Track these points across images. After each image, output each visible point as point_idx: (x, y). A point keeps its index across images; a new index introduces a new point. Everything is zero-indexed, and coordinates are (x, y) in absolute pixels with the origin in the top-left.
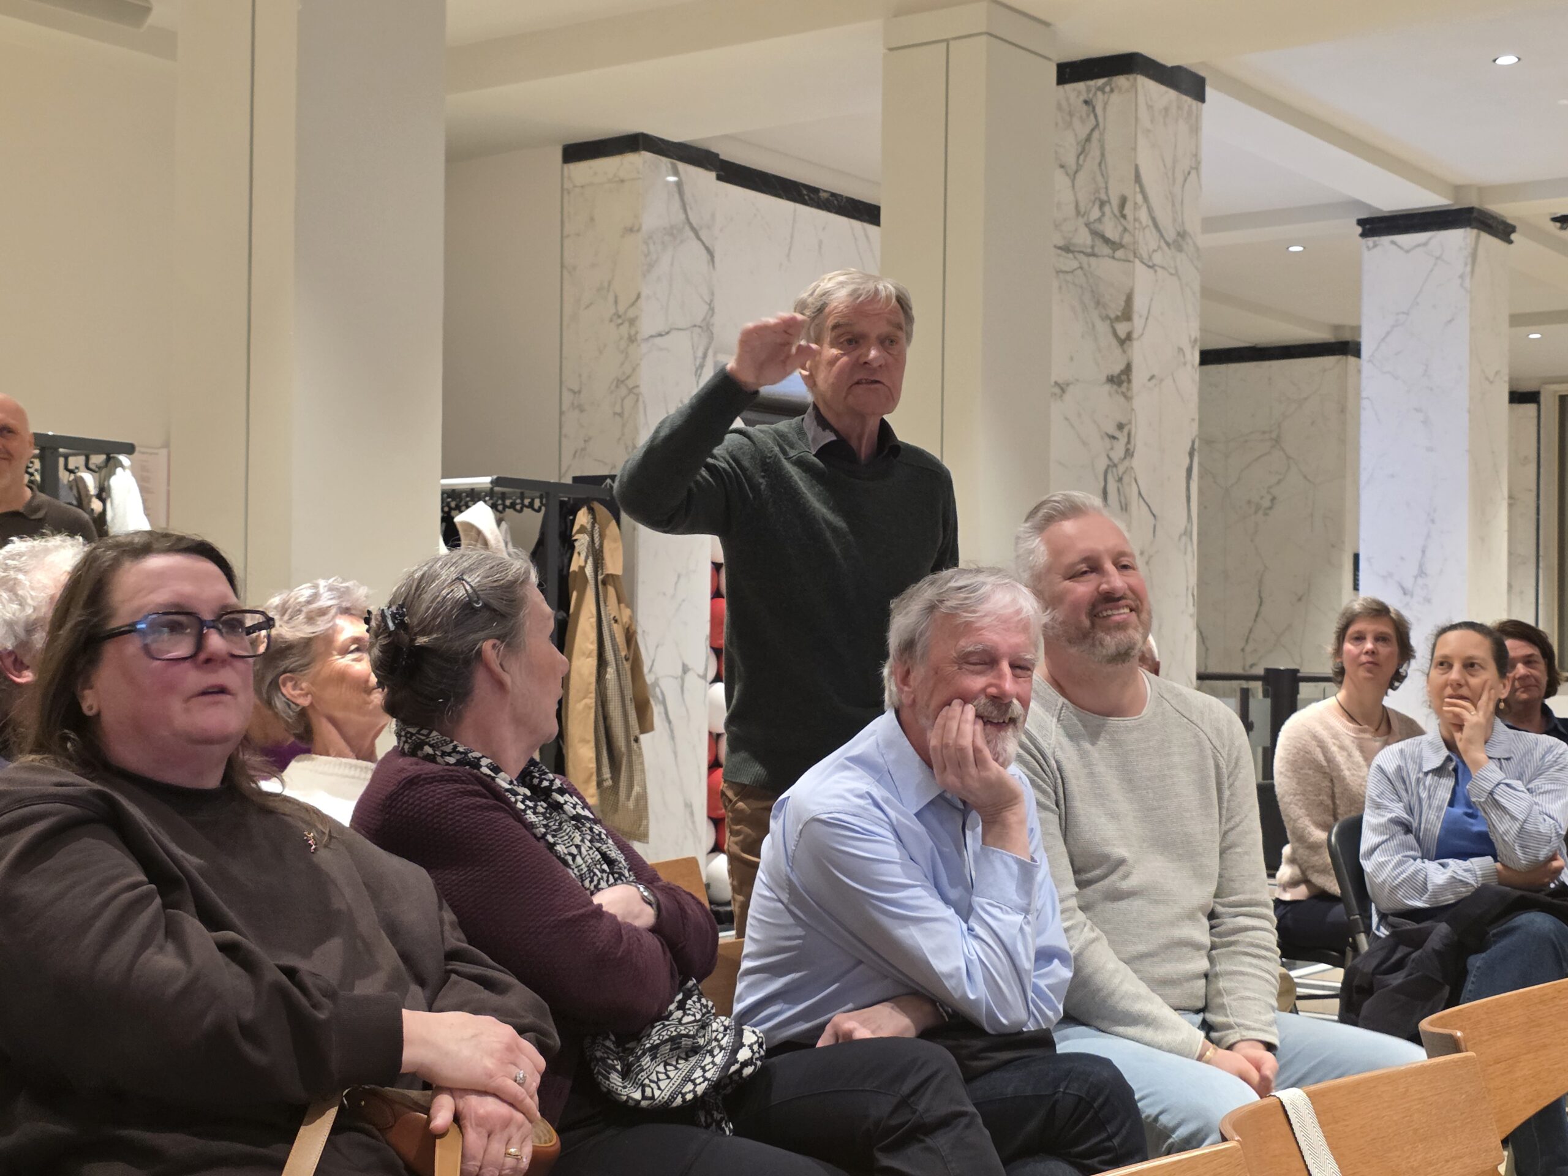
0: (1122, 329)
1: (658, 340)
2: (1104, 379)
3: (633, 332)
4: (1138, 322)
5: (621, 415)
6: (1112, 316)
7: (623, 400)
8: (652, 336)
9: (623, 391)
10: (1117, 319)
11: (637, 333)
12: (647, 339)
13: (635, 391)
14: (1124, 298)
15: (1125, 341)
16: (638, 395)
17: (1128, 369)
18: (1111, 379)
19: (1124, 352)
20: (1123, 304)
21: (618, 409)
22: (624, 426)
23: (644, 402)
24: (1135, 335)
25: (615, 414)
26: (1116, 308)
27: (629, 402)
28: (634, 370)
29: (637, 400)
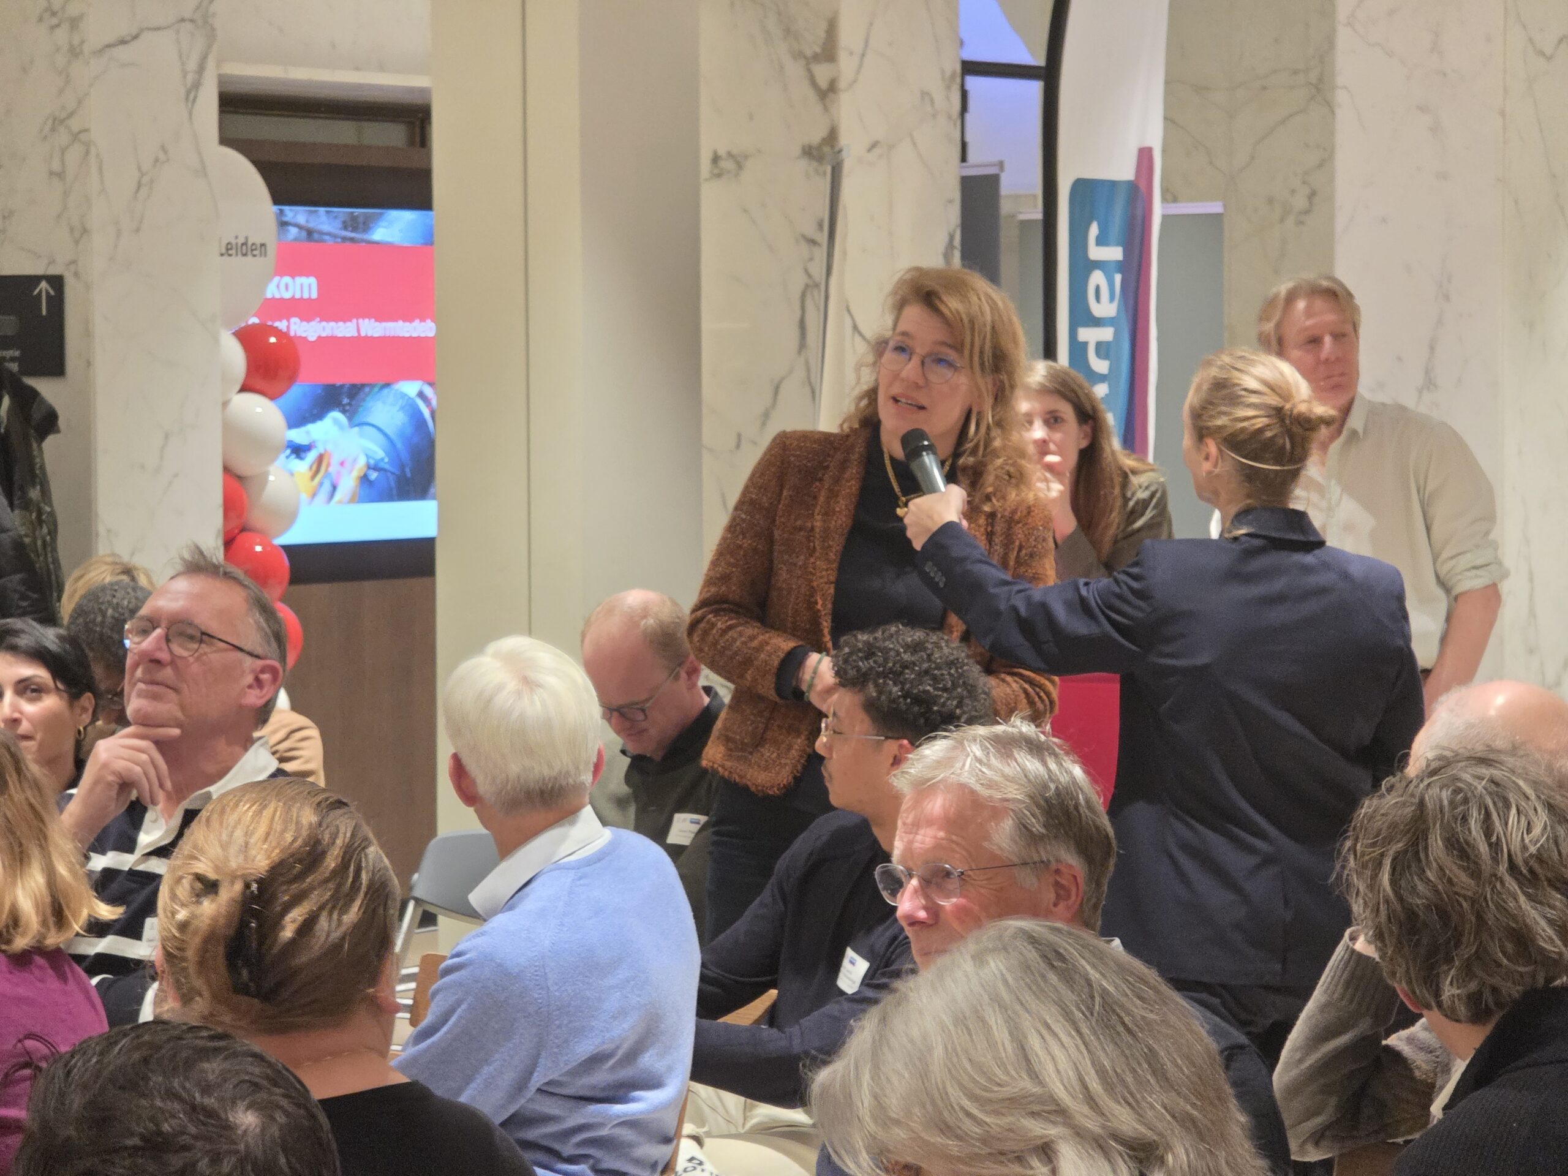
0: (823, 74)
1: (121, 52)
2: (797, 151)
3: (76, 41)
4: (846, 65)
5: (60, 175)
6: (809, 53)
7: (63, 151)
8: (108, 46)
9: (63, 137)
10: (816, 58)
11: (83, 42)
12: (100, 52)
13: (83, 137)
14: (824, 26)
15: (827, 93)
16: (87, 145)
17: (832, 136)
18: (809, 152)
19: (826, 109)
20: (823, 35)
21: (56, 166)
22: (66, 194)
23: (98, 155)
24: (842, 84)
25: (52, 173)
26: (813, 44)
27: (74, 155)
28: (80, 102)
29: (87, 153)
